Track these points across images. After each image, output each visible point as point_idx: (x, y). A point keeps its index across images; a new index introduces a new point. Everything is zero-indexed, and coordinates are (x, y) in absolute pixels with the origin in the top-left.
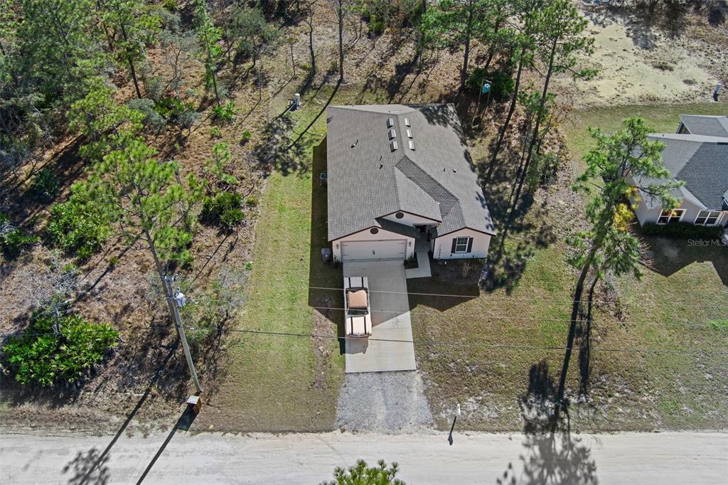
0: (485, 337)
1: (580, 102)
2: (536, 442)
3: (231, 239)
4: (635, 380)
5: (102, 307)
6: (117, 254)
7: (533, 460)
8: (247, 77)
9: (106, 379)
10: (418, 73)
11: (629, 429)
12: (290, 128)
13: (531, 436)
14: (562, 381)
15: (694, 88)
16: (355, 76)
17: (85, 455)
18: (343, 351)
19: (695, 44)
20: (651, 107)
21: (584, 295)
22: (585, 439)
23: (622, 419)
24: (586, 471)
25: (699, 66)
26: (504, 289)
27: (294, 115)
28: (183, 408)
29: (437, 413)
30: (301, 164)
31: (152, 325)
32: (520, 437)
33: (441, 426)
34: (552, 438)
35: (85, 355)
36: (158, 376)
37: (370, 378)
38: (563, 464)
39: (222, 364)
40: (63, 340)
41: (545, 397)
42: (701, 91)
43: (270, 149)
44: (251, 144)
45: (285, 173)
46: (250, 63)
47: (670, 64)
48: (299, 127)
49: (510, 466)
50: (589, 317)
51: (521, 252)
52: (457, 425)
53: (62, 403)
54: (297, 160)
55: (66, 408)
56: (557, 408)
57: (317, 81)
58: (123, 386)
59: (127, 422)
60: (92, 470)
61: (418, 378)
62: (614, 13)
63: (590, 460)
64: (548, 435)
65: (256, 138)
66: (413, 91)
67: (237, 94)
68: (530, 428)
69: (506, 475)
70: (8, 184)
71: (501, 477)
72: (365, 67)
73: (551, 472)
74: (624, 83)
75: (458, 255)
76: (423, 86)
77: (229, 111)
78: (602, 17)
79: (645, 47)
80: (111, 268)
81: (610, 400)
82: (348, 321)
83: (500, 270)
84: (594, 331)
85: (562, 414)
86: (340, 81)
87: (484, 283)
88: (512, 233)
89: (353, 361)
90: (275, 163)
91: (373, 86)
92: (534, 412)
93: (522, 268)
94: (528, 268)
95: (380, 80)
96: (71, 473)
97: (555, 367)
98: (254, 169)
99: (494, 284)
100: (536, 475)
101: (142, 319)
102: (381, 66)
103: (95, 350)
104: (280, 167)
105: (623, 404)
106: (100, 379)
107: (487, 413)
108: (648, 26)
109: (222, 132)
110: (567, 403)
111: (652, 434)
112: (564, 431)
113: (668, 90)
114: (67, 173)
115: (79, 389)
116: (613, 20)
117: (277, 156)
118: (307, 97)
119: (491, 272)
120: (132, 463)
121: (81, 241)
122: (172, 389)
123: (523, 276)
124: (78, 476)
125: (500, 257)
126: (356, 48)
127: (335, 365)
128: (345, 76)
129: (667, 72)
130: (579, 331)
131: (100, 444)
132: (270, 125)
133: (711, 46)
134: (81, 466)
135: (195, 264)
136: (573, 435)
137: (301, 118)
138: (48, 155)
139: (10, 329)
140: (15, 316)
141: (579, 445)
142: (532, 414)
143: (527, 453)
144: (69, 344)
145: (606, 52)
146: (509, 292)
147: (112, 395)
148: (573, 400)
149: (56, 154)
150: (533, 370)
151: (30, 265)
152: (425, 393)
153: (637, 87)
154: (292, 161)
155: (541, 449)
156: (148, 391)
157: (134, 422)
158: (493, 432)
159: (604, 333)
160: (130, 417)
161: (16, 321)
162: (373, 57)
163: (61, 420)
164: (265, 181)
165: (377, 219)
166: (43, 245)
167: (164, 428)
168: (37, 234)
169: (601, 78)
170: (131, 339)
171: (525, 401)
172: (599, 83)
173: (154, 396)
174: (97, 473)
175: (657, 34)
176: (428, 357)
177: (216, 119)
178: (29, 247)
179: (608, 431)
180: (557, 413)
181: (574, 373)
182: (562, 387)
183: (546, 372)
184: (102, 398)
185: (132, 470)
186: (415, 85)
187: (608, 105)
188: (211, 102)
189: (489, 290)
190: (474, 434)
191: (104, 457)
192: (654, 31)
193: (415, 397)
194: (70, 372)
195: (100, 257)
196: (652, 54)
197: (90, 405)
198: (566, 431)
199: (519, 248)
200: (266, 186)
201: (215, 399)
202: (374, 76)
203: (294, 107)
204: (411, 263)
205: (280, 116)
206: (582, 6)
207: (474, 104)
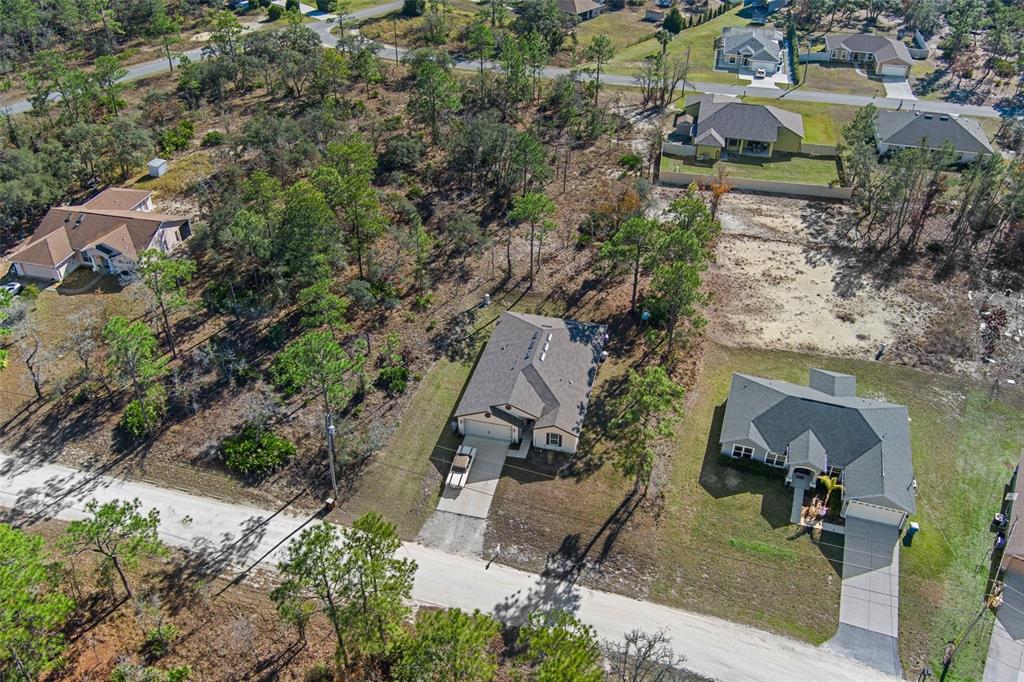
0: (544, 508)
1: (737, 340)
2: (545, 583)
3: (392, 402)
4: (644, 563)
5: (291, 431)
6: (311, 397)
7: (537, 593)
8: (454, 272)
9: (280, 477)
10: (601, 291)
11: (618, 593)
12: (471, 323)
13: (544, 579)
14: (587, 551)
15: (863, 343)
16: (543, 285)
17: (255, 519)
18: (440, 495)
19: (900, 299)
20: (806, 356)
21: (636, 497)
22: (583, 591)
23: (618, 586)
24: (571, 609)
25: (886, 322)
26: (575, 479)
27: (480, 312)
28: (323, 506)
29: (487, 549)
30: (469, 354)
31: (320, 451)
32: (537, 577)
33: (486, 557)
34: (559, 584)
35: (272, 458)
36: (313, 482)
37: (451, 517)
38: (557, 600)
39: (356, 484)
40: (260, 446)
41: (569, 558)
42: (867, 348)
43: (447, 338)
44: (434, 331)
45: (453, 359)
46: (461, 260)
47: (856, 316)
48: (479, 322)
49: (519, 592)
50: (631, 514)
51: (604, 456)
52: (497, 559)
53: (250, 485)
54: (466, 351)
55: (251, 489)
56: (573, 567)
57: (510, 285)
58: (289, 485)
59: (286, 506)
60: (257, 528)
61: (484, 524)
62: (834, 254)
63: (578, 604)
64: (557, 582)
65: (440, 327)
66: (589, 306)
67: (440, 286)
68: (546, 574)
69: (513, 596)
70: (250, 330)
71: (510, 596)
72: (558, 277)
73: (545, 603)
74: (794, 328)
75: (551, 447)
76: (599, 303)
77: (428, 301)
78: (819, 257)
79: (843, 295)
80: (304, 406)
81: (617, 572)
82: (450, 475)
83: (580, 465)
84: (629, 523)
85: (575, 571)
86: (529, 288)
87: (562, 471)
88: (606, 440)
89: (444, 503)
90: (447, 350)
91: (556, 296)
92: (556, 565)
93: (598, 467)
94: (602, 469)
95: (564, 292)
96: (245, 527)
97: (585, 540)
98: (429, 352)
99: (571, 473)
100: (533, 602)
101: (314, 445)
102: (572, 279)
103: (278, 456)
104: (450, 353)
105: (625, 578)
106: (277, 476)
107: (521, 557)
108: (862, 272)
109: (416, 317)
110: (584, 565)
111: (636, 601)
112: (570, 582)
113: (833, 343)
114: (292, 330)
115: (262, 479)
116: (829, 261)
117: (451, 345)
118: (496, 298)
119: (573, 465)
120: (283, 530)
121: (289, 382)
122: (320, 493)
123: (596, 473)
124: (248, 529)
125: (586, 455)
126: (559, 258)
127: (431, 503)
128: (535, 284)
129: (848, 323)
130: (617, 520)
131: (266, 515)
132: (456, 318)
133: (916, 303)
134: (251, 524)
135: (361, 415)
136: (575, 586)
137: (484, 316)
138: (282, 313)
139: (229, 433)
140: (235, 425)
141: (575, 593)
142: (552, 566)
143: (535, 588)
144: (263, 449)
145: (797, 294)
146: (578, 481)
147: (281, 489)
148: (589, 565)
149: (288, 314)
150: (569, 537)
151: (252, 392)
152: (485, 535)
153: (805, 334)
154: (462, 350)
155: (546, 588)
156: (305, 490)
157: (290, 507)
158: (519, 569)
159: (637, 527)
160: (289, 503)
161: (234, 428)
162: (569, 269)
163: (248, 496)
164: (434, 363)
165: (491, 407)
166: (264, 380)
167: (307, 514)
168: (262, 371)
169: (774, 320)
170: (303, 455)
171: (553, 557)
172: (769, 324)
173: (307, 494)
174: (259, 530)
175: (865, 283)
176: (497, 512)
177: (415, 306)
178: (254, 380)
179: (603, 590)
180: (572, 570)
181: (598, 547)
182: (584, 555)
183: (577, 541)
184: (275, 488)
185: (282, 533)
186: (593, 302)
187: (764, 347)
188: (417, 290)
189: (564, 477)
190: (505, 567)
191: (266, 523)
192: (866, 279)
193: (477, 535)
194: (259, 467)
195: (299, 396)
196: (845, 303)
197: (266, 491)
198: (572, 582)
199: (605, 452)
200: (433, 368)
201: (345, 505)
202: (561, 288)
203: (482, 305)
204: (515, 446)
205: (467, 312)
206: (804, 242)
207: (634, 327)
